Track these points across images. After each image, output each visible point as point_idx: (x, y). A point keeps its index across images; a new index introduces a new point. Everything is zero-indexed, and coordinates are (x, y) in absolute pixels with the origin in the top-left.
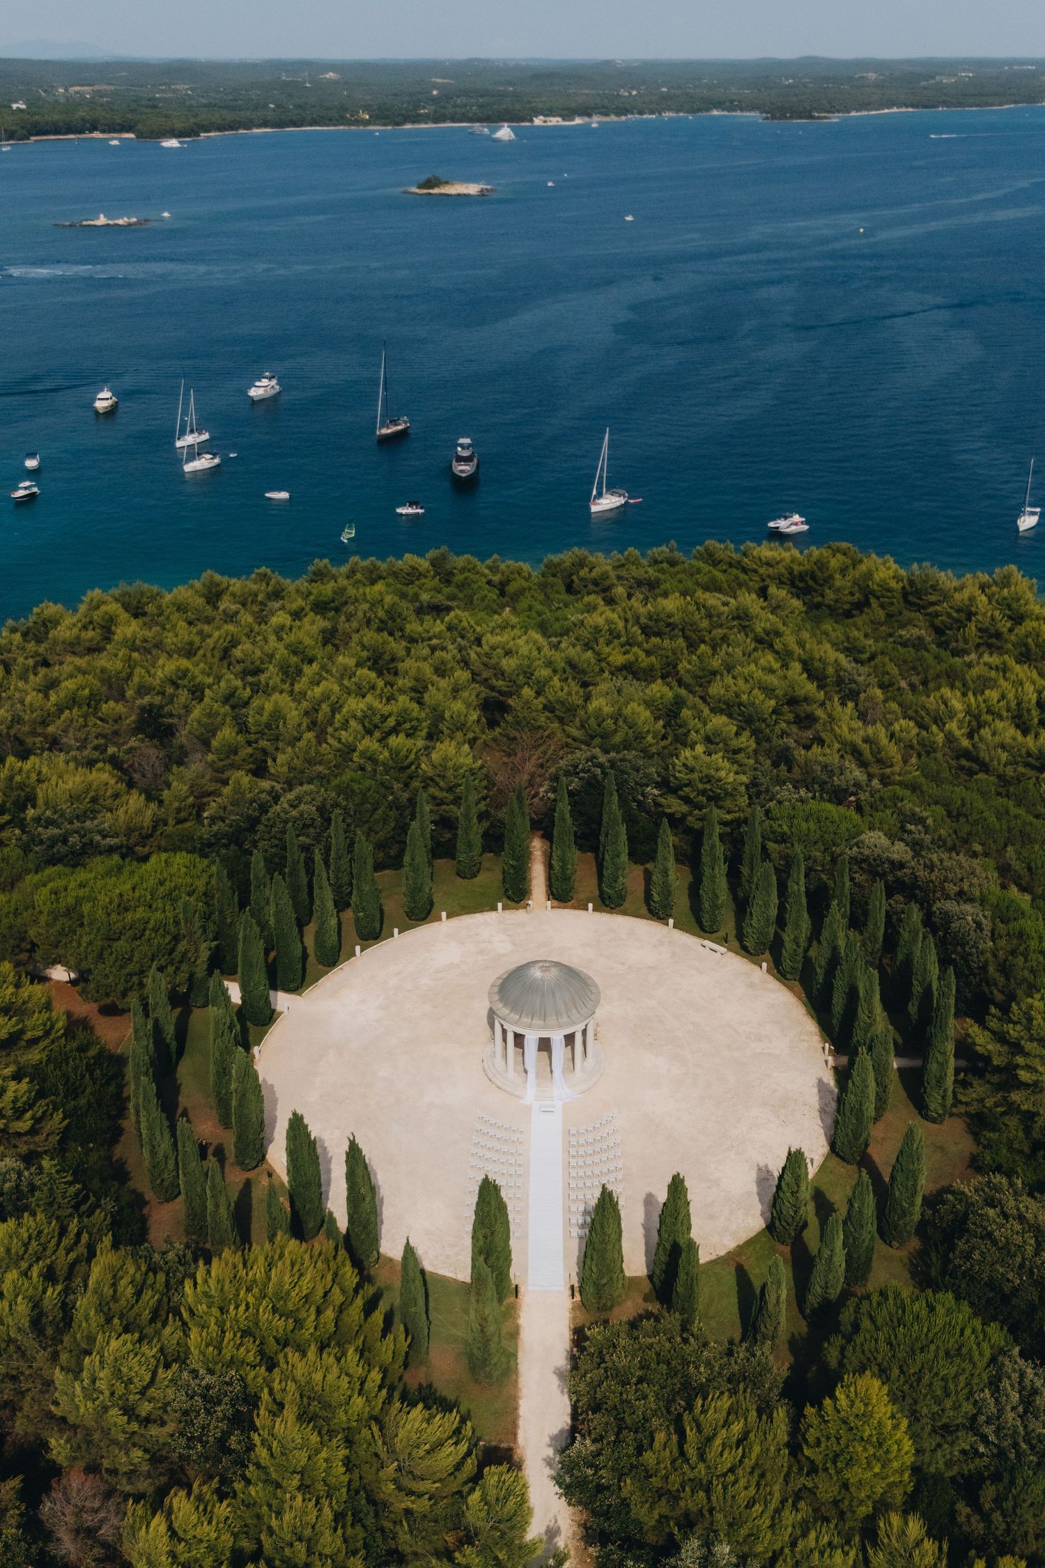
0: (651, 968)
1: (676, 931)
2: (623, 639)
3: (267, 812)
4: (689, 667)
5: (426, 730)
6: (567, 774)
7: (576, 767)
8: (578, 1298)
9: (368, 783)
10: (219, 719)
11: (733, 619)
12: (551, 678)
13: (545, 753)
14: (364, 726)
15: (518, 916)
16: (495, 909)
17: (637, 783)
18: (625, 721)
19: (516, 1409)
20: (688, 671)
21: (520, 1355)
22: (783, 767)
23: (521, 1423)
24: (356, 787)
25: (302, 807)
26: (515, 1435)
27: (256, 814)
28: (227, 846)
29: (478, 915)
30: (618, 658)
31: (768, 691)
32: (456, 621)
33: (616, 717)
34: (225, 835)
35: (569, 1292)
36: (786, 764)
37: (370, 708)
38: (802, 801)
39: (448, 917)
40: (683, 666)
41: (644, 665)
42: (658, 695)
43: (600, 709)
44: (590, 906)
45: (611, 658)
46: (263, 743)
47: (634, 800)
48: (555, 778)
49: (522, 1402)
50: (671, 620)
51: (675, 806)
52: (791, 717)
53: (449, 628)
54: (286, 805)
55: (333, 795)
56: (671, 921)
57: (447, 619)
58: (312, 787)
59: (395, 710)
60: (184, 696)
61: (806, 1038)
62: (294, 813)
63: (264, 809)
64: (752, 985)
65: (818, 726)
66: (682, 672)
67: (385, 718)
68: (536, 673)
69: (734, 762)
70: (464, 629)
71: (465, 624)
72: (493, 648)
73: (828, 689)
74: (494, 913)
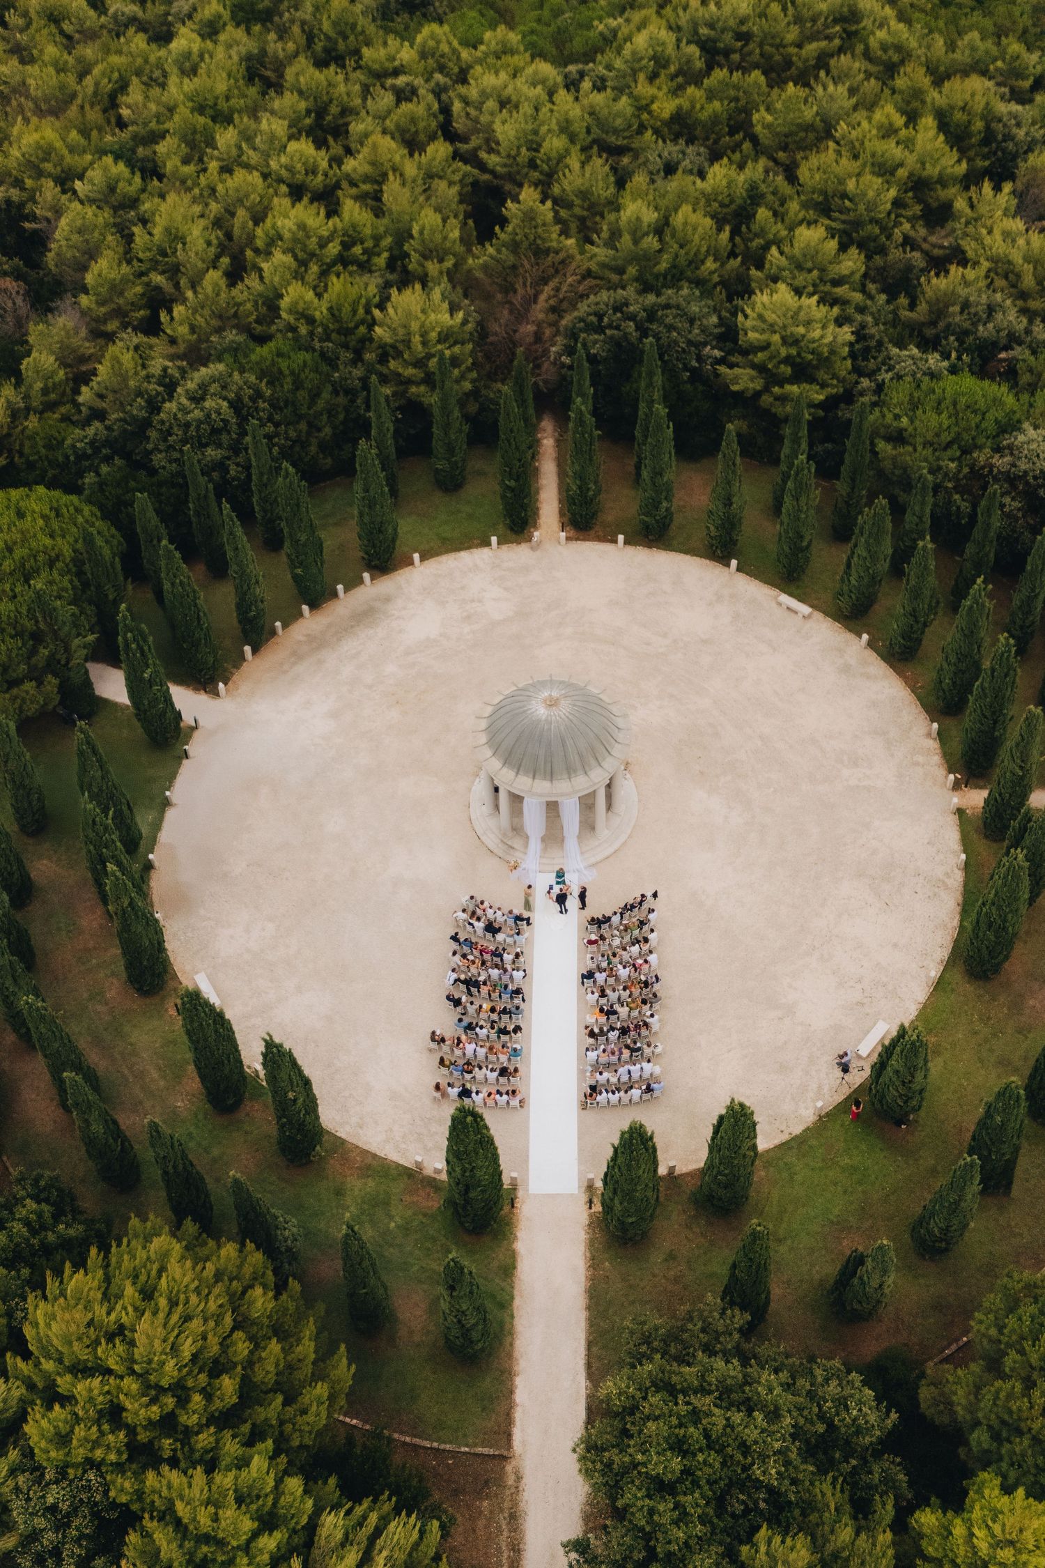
0: (705, 642)
1: (740, 575)
2: (672, 69)
3: (159, 410)
4: (769, 118)
5: (385, 255)
6: (590, 328)
7: (600, 317)
8: (598, 1207)
9: (303, 356)
10: (96, 234)
11: (836, 21)
12: (567, 151)
13: (557, 290)
14: (295, 257)
15: (516, 555)
16: (488, 544)
17: (690, 343)
18: (673, 236)
19: (512, 1392)
20: (769, 126)
21: (517, 1302)
22: (903, 301)
23: (518, 1415)
24: (283, 364)
25: (208, 403)
26: (509, 1436)
27: (144, 414)
28: (108, 460)
29: (463, 554)
30: (665, 107)
31: (885, 170)
32: (431, 43)
33: (661, 228)
34: (107, 443)
35: (584, 1198)
36: (908, 294)
37: (302, 226)
38: (933, 375)
39: (423, 559)
40: (761, 118)
41: (703, 116)
42: (724, 182)
43: (638, 219)
44: (621, 538)
45: (655, 107)
46: (158, 279)
47: (686, 368)
48: (573, 335)
49: (519, 1381)
50: (744, 29)
51: (742, 379)
52: (917, 209)
53: (423, 55)
54: (184, 401)
55: (253, 378)
56: (734, 563)
57: (419, 39)
58: (221, 367)
59: (339, 225)
60: (49, 190)
61: (921, 759)
62: (197, 414)
63: (154, 406)
64: (846, 669)
65: (959, 225)
66: (758, 129)
67: (323, 243)
68: (546, 145)
69: (834, 302)
70: (442, 56)
71: (444, 48)
72: (484, 95)
73: (972, 153)
74: (486, 550)
